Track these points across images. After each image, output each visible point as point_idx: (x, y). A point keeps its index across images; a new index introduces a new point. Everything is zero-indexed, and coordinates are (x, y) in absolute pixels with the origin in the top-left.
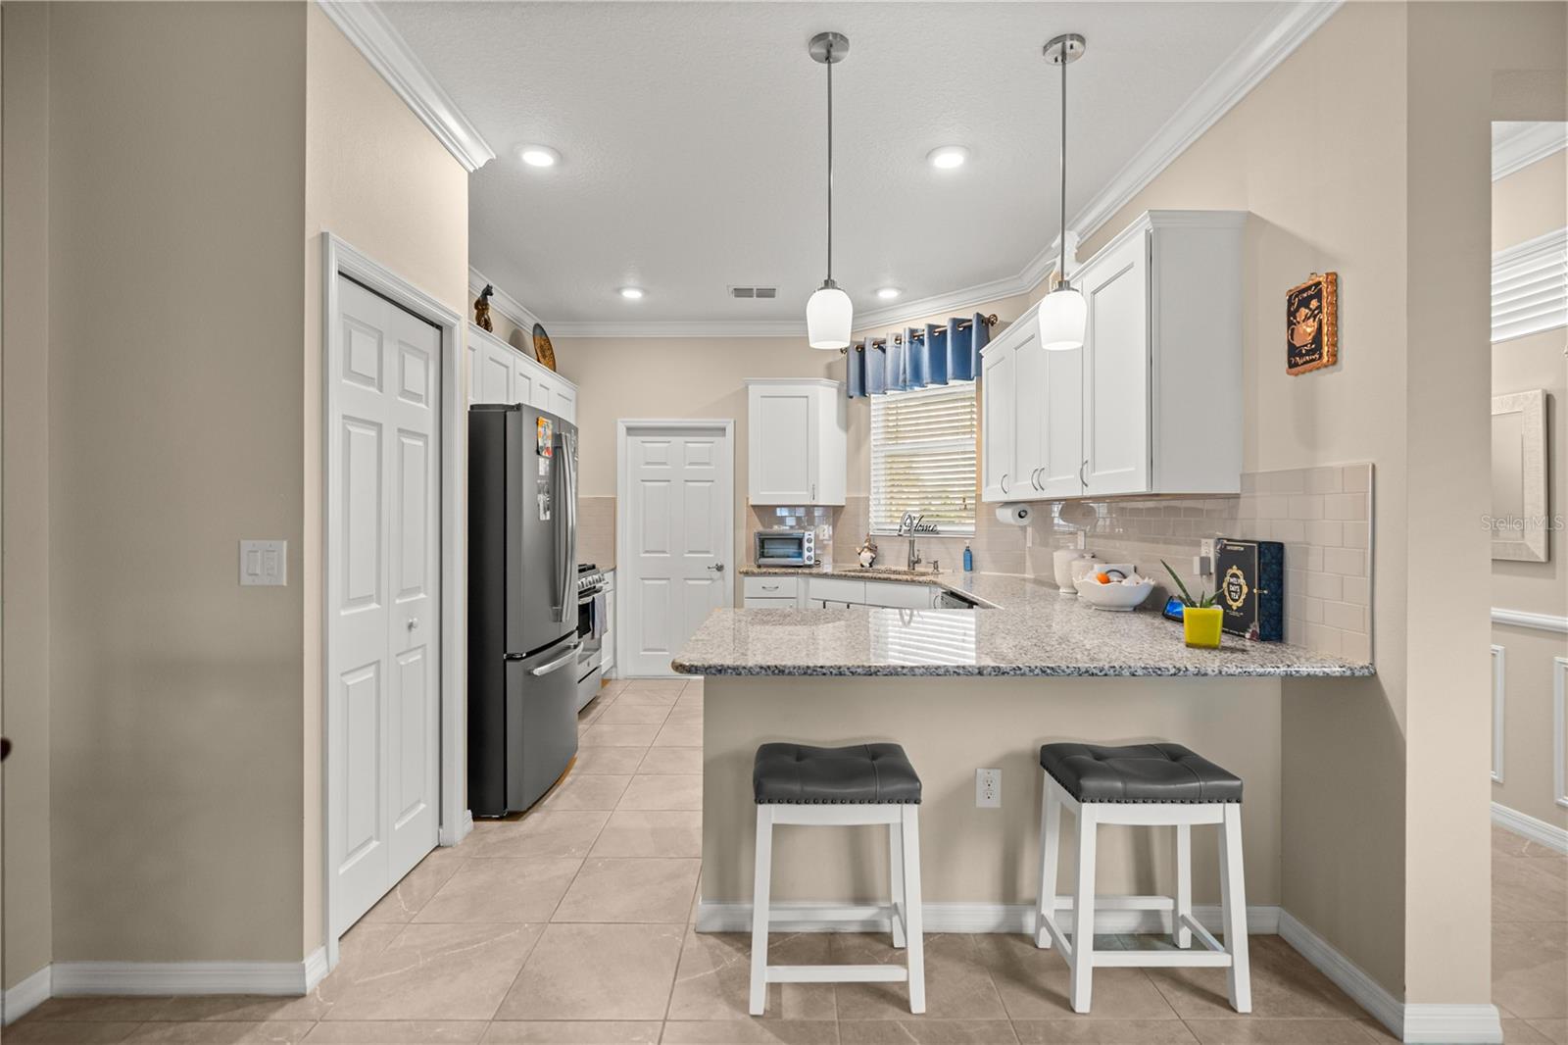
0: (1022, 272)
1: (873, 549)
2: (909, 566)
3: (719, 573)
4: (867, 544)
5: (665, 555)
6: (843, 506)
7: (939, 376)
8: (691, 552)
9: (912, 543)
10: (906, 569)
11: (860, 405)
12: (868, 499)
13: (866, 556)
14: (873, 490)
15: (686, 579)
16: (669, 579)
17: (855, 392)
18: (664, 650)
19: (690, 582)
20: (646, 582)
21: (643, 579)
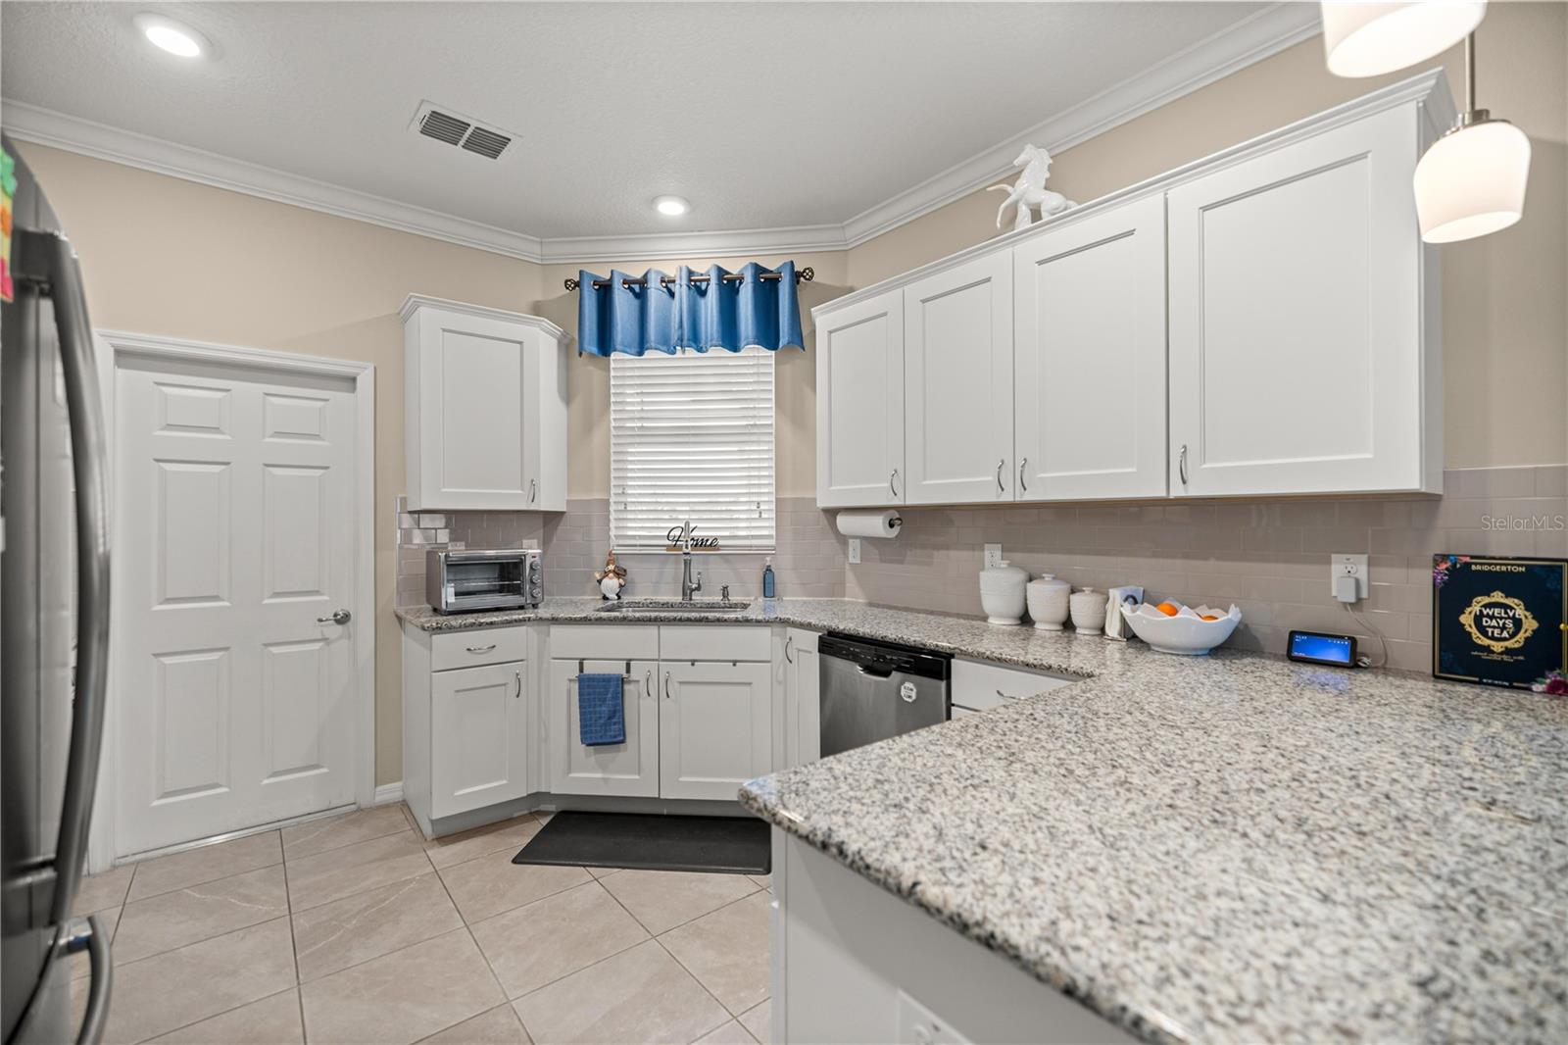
0: (846, 223)
1: (620, 573)
2: (684, 594)
3: (340, 627)
4: (611, 567)
5: (221, 604)
6: (563, 513)
7: (730, 339)
8: (277, 595)
9: (687, 564)
10: (679, 599)
11: (591, 368)
12: (607, 502)
13: (611, 584)
14: (613, 491)
15: (266, 645)
16: (226, 649)
17: (592, 347)
18: (217, 786)
19: (275, 650)
20: (167, 660)
21: (156, 655)
